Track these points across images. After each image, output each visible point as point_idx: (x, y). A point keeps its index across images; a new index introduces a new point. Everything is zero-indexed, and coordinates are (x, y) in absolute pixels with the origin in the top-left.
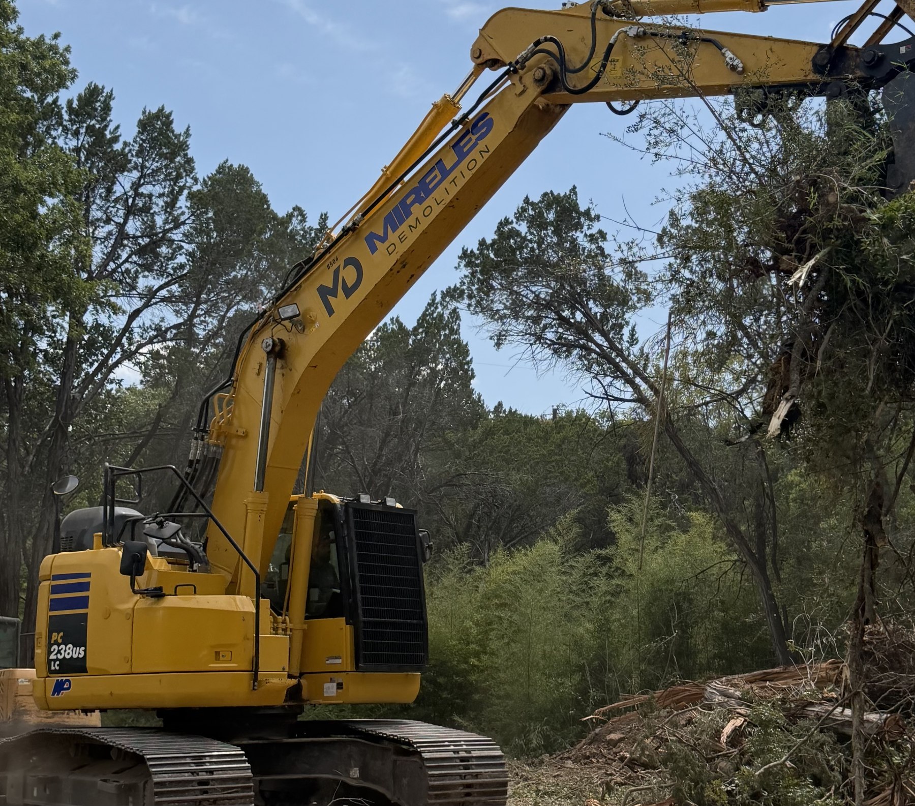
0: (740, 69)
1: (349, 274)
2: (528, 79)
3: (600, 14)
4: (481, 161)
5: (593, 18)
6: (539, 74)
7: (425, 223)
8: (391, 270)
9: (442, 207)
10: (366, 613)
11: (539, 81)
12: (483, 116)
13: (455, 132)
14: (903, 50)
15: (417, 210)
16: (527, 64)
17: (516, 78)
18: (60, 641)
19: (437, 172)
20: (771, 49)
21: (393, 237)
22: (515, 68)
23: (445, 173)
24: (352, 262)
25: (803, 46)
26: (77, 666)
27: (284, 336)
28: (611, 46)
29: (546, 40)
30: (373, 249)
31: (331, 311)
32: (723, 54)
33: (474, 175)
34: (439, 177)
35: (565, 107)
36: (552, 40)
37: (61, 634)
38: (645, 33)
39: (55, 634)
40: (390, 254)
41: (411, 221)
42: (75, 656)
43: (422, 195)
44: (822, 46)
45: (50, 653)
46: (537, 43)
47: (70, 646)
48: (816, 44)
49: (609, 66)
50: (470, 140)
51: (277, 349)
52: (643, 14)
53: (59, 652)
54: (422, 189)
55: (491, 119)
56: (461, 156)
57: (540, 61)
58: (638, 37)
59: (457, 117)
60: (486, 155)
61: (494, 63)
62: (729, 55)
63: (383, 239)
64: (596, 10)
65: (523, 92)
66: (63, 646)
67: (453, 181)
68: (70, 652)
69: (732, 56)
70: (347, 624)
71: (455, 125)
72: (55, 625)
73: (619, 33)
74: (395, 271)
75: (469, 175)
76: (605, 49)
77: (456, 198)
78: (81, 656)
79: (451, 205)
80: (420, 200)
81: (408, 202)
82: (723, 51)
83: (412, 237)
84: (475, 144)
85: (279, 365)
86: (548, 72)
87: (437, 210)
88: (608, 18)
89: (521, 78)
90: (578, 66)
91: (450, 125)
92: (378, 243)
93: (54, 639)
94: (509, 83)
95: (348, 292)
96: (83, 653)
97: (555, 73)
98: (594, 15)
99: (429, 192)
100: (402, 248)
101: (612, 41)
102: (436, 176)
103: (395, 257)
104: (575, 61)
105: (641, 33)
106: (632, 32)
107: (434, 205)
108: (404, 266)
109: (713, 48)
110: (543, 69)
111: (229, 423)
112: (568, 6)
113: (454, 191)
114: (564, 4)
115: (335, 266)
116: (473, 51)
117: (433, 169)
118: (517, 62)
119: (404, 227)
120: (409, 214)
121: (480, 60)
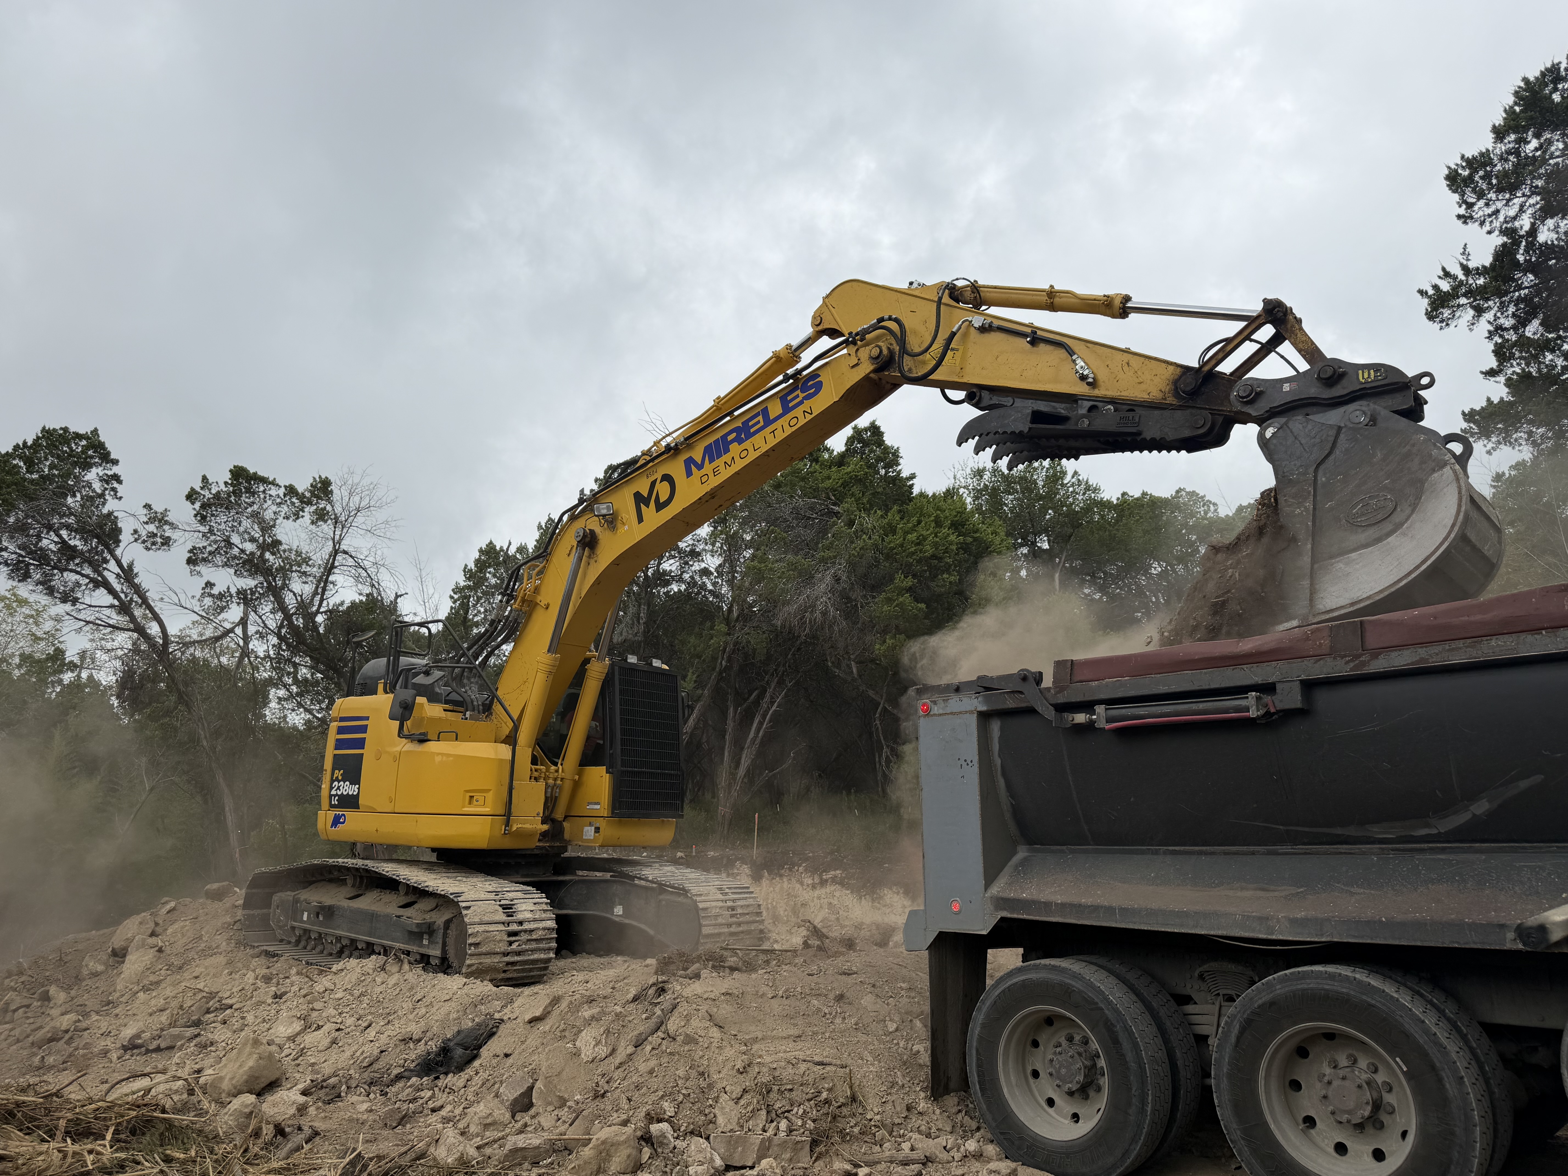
0: (1090, 380)
1: (663, 490)
2: (864, 353)
3: (946, 299)
4: (802, 422)
5: (939, 302)
6: (875, 352)
7: (739, 465)
8: (700, 499)
9: (758, 454)
11: (874, 359)
12: (814, 375)
13: (784, 385)
14: (1286, 387)
15: (735, 448)
16: (868, 336)
17: (853, 349)
18: (340, 778)
19: (760, 418)
20: (1128, 364)
21: (708, 468)
22: (854, 338)
23: (768, 422)
24: (667, 478)
25: (1164, 365)
26: (350, 802)
27: (598, 530)
28: (953, 334)
29: (890, 319)
30: (689, 473)
31: (640, 519)
32: (1074, 361)
33: (793, 433)
34: (762, 424)
35: (895, 386)
36: (897, 320)
37: (342, 771)
38: (990, 325)
39: (337, 771)
40: (702, 483)
41: (726, 458)
42: (350, 793)
43: (743, 436)
44: (1187, 369)
45: (331, 788)
46: (881, 320)
47: (348, 783)
48: (1181, 366)
49: (950, 354)
50: (798, 396)
51: (587, 540)
52: (990, 304)
53: (338, 788)
54: (744, 432)
55: (822, 382)
56: (786, 410)
57: (878, 338)
58: (983, 329)
59: (790, 371)
60: (809, 417)
61: (833, 333)
62: (1080, 363)
63: (700, 467)
64: (943, 294)
65: (857, 365)
66: (342, 783)
67: (774, 432)
68: (348, 789)
69: (1083, 364)
70: (607, 772)
71: (786, 378)
72: (338, 762)
73: (963, 322)
74: (703, 501)
75: (789, 431)
76: (947, 336)
77: (773, 449)
78: (355, 793)
79: (766, 454)
80: (740, 441)
81: (730, 438)
82: (1074, 357)
83: (726, 474)
84: (801, 403)
85: (586, 553)
86: (885, 352)
87: (753, 456)
88: (954, 304)
89: (857, 350)
90: (917, 350)
91: (781, 378)
92: (694, 469)
93: (335, 775)
94: (845, 351)
95: (660, 506)
96: (357, 790)
97: (891, 352)
98: (940, 299)
99: (749, 436)
100: (714, 482)
101: (954, 330)
102: (758, 422)
103: (707, 488)
104: (915, 344)
105: (987, 326)
106: (978, 321)
107: (751, 449)
108: (713, 497)
109: (1062, 353)
110: (880, 347)
111: (537, 590)
112: (915, 285)
113: (772, 442)
114: (911, 283)
115: (652, 479)
116: (814, 318)
117: (757, 415)
118: (857, 334)
119: (719, 462)
120: (727, 450)
121: (820, 328)
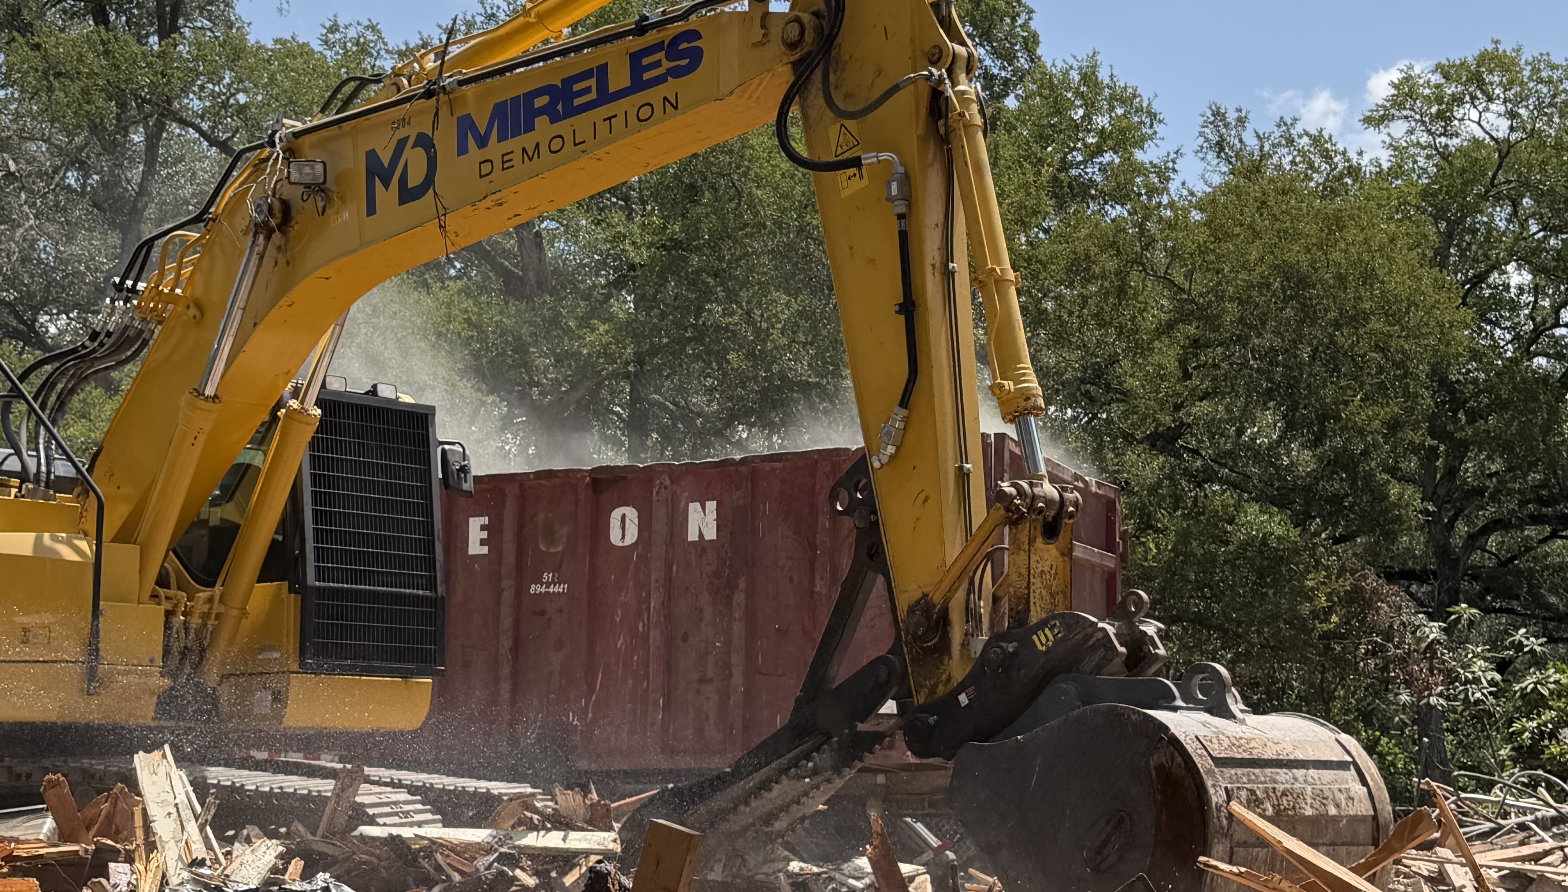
1: (416, 164)
6: (793, 31)
10: (320, 574)
12: (692, 32)
15: (543, 127)
19: (592, 82)
21: (495, 149)
23: (603, 97)
24: (427, 145)
30: (462, 150)
31: (371, 209)
34: (593, 95)
40: (481, 177)
41: (529, 141)
43: (560, 107)
50: (658, 64)
55: (700, 51)
56: (634, 84)
63: (481, 142)
67: (610, 118)
70: (290, 592)
80: (552, 115)
81: (538, 103)
84: (660, 77)
92: (471, 143)
95: (405, 194)
99: (569, 111)
107: (569, 139)
108: (500, 205)
110: (801, 24)
115: (403, 133)
117: (589, 72)
119: (515, 144)
120: (530, 128)
